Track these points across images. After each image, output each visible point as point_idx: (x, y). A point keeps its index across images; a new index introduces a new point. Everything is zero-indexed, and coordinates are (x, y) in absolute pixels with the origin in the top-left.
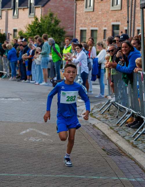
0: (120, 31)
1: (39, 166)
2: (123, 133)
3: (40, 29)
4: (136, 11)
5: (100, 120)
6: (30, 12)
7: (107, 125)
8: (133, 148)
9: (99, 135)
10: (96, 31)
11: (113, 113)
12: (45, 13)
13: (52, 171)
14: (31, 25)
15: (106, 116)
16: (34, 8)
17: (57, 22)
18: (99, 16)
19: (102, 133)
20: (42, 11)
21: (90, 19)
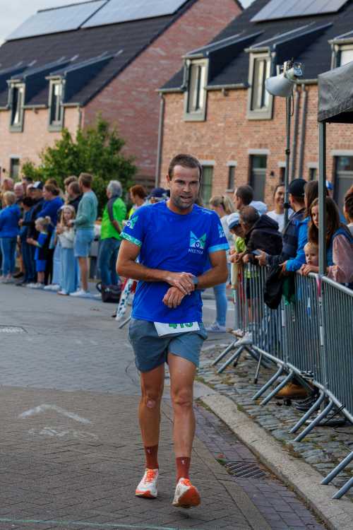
0: (267, 171)
1: (63, 498)
2: (269, 422)
3: (75, 160)
4: (308, 124)
5: (215, 387)
6: (53, 118)
7: (231, 402)
8: (291, 460)
9: (210, 425)
10: (211, 167)
11: (246, 372)
12: (87, 121)
14: (54, 151)
15: (230, 378)
16: (62, 109)
17: (117, 145)
18: (218, 131)
19: (218, 419)
20: (81, 117)
21: (198, 140)
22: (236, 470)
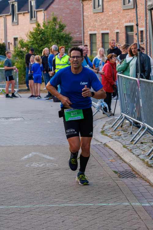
0: (134, 33)
1: (42, 195)
2: (137, 151)
3: (43, 36)
5: (113, 137)
6: (31, 17)
7: (120, 144)
9: (111, 155)
10: (108, 34)
11: (127, 129)
12: (48, 17)
13: (56, 200)
14: (33, 33)
15: (119, 133)
16: (36, 12)
17: (62, 27)
18: (109, 16)
19: (114, 152)
20: (45, 15)
21: (100, 21)
22: (122, 175)
